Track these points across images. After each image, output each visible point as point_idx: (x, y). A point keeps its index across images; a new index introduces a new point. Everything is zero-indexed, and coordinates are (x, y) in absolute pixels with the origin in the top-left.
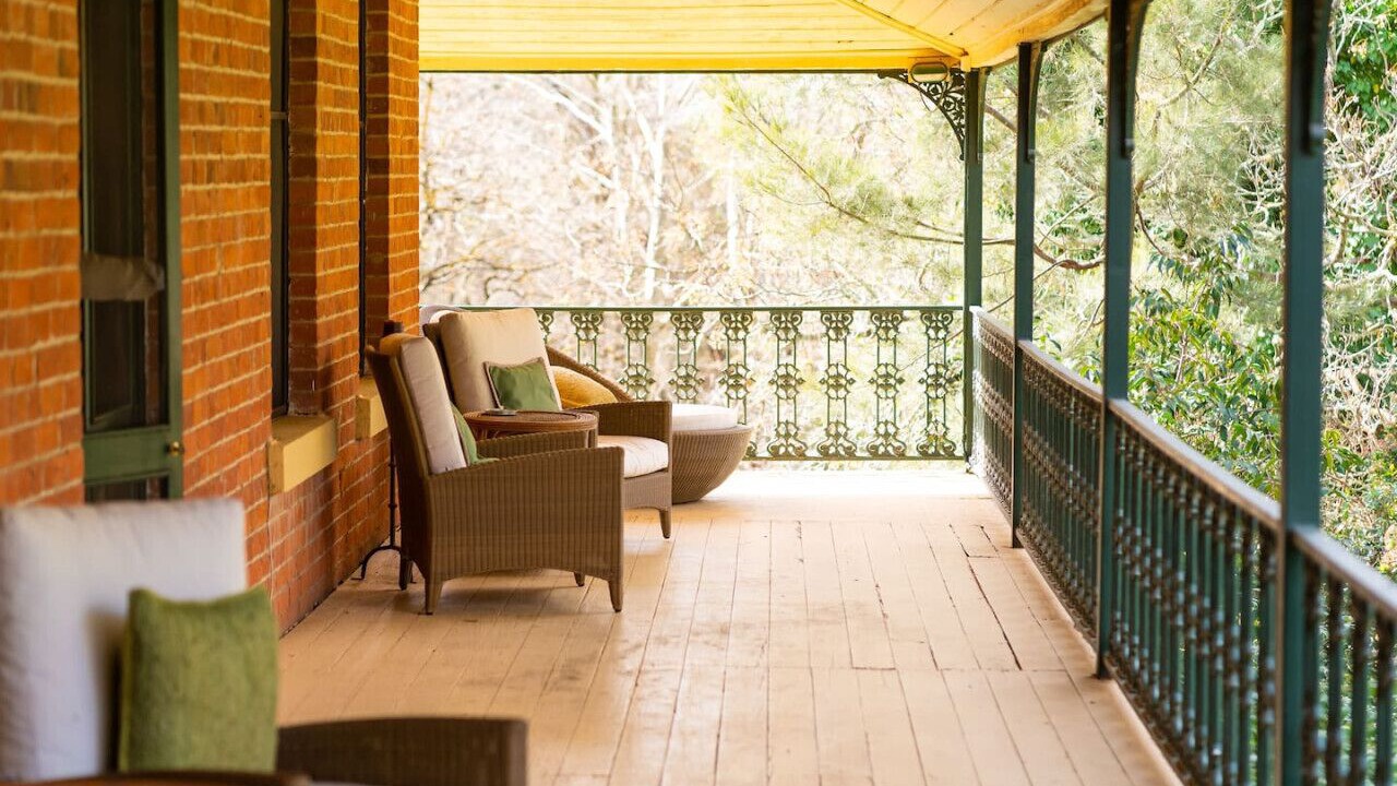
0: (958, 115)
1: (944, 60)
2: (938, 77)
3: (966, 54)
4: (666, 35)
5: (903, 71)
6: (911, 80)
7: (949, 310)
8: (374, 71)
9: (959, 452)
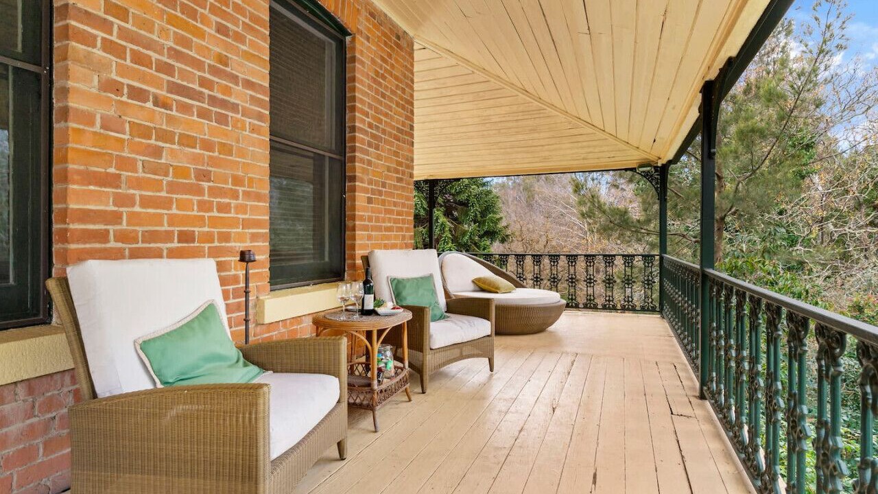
0: (657, 183)
1: (651, 163)
2: (649, 168)
3: (660, 158)
4: (545, 159)
5: (635, 169)
6: (637, 171)
7: (654, 256)
8: (350, 133)
9: (658, 309)
